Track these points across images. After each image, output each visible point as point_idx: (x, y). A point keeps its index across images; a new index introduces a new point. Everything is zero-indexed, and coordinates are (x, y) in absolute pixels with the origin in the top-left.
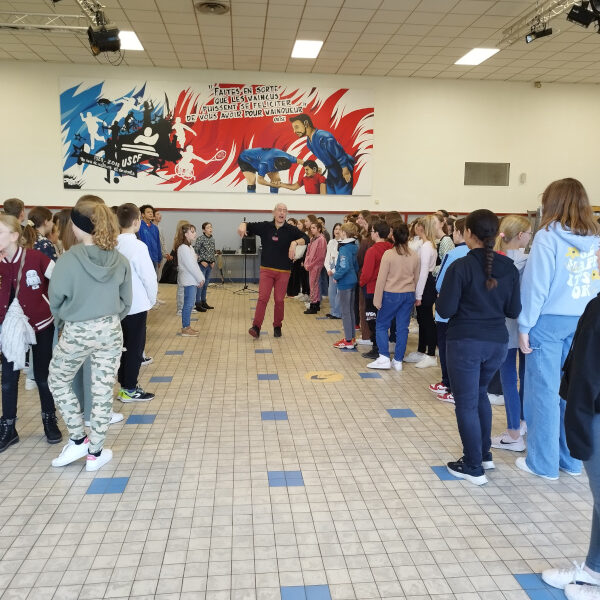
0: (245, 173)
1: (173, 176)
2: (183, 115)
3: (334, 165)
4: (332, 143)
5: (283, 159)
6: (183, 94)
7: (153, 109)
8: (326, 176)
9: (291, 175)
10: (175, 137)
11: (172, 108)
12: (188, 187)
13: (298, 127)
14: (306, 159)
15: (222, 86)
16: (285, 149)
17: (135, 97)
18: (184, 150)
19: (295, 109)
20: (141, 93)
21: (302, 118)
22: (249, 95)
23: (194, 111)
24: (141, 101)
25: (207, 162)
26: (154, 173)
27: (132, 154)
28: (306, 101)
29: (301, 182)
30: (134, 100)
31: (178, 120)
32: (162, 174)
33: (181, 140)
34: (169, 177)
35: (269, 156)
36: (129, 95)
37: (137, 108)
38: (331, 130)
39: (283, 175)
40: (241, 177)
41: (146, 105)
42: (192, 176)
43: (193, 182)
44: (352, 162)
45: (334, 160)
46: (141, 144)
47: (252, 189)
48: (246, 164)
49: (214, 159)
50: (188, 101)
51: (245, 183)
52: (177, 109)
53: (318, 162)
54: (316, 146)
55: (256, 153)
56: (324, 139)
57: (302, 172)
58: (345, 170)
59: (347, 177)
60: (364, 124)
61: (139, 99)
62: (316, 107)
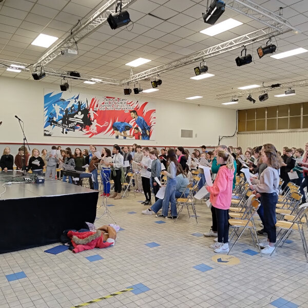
0: (115, 131)
1: (88, 131)
2: (93, 108)
3: (144, 129)
4: (144, 121)
5: (127, 126)
6: (93, 99)
7: (82, 104)
9: (131, 132)
10: (90, 116)
11: (89, 104)
12: (94, 136)
13: (133, 115)
15: (107, 97)
16: (128, 123)
17: (75, 99)
18: (93, 121)
19: (132, 108)
20: (77, 98)
21: (134, 111)
22: (117, 102)
23: (97, 106)
24: (77, 101)
25: (101, 126)
26: (81, 130)
27: (73, 122)
28: (135, 105)
29: (134, 135)
30: (74, 100)
31: (91, 109)
32: (84, 130)
33: (92, 117)
34: (87, 132)
35: (123, 125)
36: (73, 98)
37: (76, 104)
39: (128, 132)
40: (113, 133)
41: (79, 102)
42: (96, 132)
43: (96, 134)
44: (149, 128)
45: (144, 127)
46: (77, 118)
47: (117, 137)
48: (115, 128)
49: (104, 125)
50: (95, 102)
51: (115, 135)
52: (91, 105)
53: (139, 128)
54: (138, 122)
55: (119, 124)
56: (141, 120)
57: (134, 131)
58: (147, 131)
59: (148, 134)
60: (153, 115)
61: (76, 100)
62: (138, 108)
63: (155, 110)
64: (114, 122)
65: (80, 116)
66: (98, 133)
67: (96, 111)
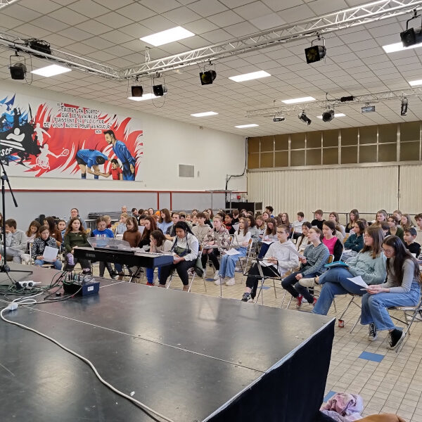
0: (81, 166)
1: (35, 166)
3: (126, 163)
5: (101, 157)
6: (41, 107)
7: (20, 115)
8: (122, 169)
9: (105, 167)
10: (36, 137)
11: (34, 116)
12: (45, 174)
13: (108, 137)
14: (112, 158)
15: (66, 105)
17: (8, 104)
18: (42, 147)
19: (107, 127)
20: (12, 102)
21: (110, 132)
22: (82, 114)
23: (49, 120)
25: (57, 157)
26: (21, 163)
27: (5, 147)
28: (111, 122)
29: (110, 173)
30: (7, 107)
31: (38, 125)
32: (27, 163)
33: (41, 140)
34: (32, 167)
35: (93, 155)
36: (3, 102)
37: (9, 113)
38: (124, 142)
39: (101, 167)
41: (15, 110)
42: (48, 166)
43: (48, 170)
44: (134, 161)
45: (126, 159)
46: (12, 140)
47: (84, 176)
49: (62, 155)
50: (45, 112)
52: (37, 117)
53: (118, 160)
54: (117, 150)
56: (121, 146)
57: (111, 166)
58: (131, 165)
59: (132, 170)
60: (139, 139)
61: (10, 106)
62: (116, 127)
63: (141, 132)
64: (79, 148)
65: (18, 136)
66: (52, 169)
67: (46, 129)
